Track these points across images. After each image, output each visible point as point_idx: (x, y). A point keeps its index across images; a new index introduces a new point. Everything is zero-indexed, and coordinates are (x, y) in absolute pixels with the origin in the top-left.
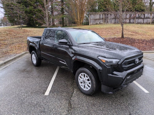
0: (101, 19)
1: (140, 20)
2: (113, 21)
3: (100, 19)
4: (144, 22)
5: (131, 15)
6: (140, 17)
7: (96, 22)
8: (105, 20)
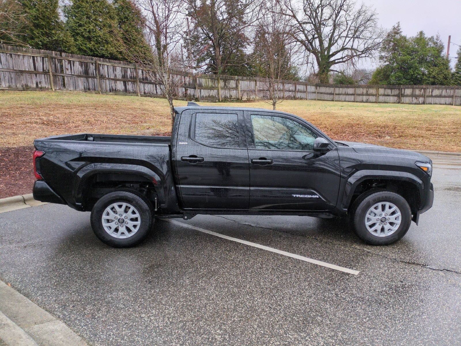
0: (40, 73)
1: (149, 88)
2: (81, 83)
3: (35, 72)
4: (157, 92)
5: (126, 72)
6: (146, 78)
7: (24, 82)
8: (55, 76)
